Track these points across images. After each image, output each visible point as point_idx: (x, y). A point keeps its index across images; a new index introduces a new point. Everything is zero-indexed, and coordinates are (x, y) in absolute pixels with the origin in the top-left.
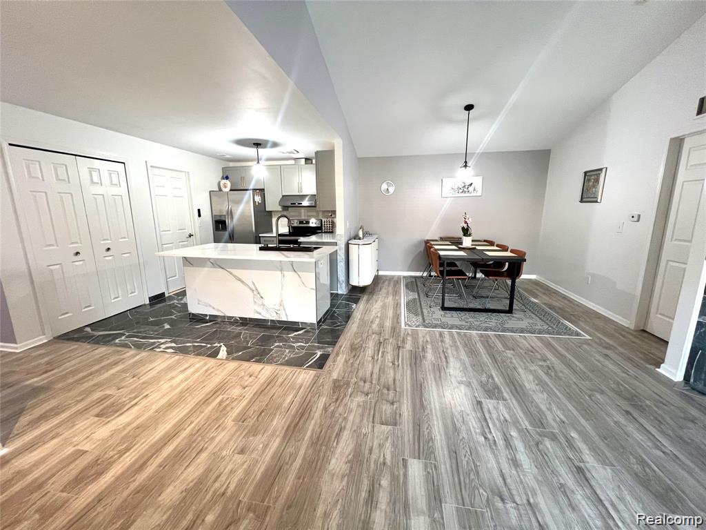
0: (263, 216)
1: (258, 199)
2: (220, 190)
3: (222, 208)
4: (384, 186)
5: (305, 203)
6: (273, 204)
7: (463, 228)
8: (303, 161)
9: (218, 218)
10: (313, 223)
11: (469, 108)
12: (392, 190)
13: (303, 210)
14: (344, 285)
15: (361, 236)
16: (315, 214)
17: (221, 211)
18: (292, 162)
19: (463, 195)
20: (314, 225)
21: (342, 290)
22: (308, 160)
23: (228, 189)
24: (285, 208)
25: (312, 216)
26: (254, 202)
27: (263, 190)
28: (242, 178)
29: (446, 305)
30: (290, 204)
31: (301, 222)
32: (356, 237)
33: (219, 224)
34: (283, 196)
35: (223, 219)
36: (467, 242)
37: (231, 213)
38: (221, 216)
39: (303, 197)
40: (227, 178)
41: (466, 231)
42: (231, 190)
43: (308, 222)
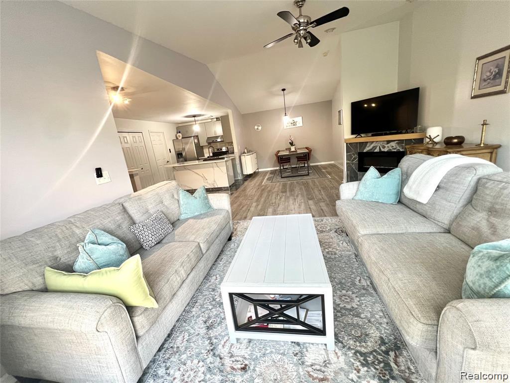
0: (200, 149)
1: (196, 141)
2: (177, 138)
3: (180, 147)
4: (256, 127)
5: (219, 140)
6: (203, 142)
7: (290, 143)
8: (215, 119)
9: (178, 153)
10: (224, 149)
11: (284, 90)
12: (260, 128)
13: (218, 144)
14: (241, 175)
15: (246, 152)
16: (224, 145)
17: (179, 149)
18: (210, 120)
19: (294, 127)
20: (224, 150)
21: (240, 177)
22: (217, 119)
23: (181, 138)
24: (209, 143)
25: (223, 146)
26: (195, 143)
27: (198, 136)
28: (187, 132)
29: (283, 176)
30: (211, 141)
31: (218, 150)
32: (244, 153)
33: (179, 155)
34: (208, 138)
35: (180, 152)
36: (293, 149)
37: (184, 149)
38: (179, 151)
39: (217, 137)
40: (180, 132)
41: (292, 144)
42: (182, 138)
43: (221, 149)
